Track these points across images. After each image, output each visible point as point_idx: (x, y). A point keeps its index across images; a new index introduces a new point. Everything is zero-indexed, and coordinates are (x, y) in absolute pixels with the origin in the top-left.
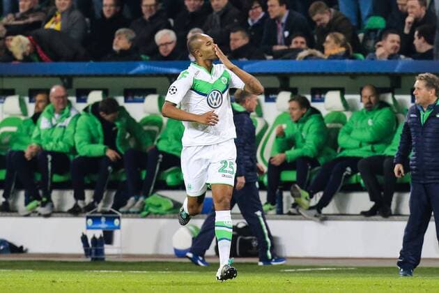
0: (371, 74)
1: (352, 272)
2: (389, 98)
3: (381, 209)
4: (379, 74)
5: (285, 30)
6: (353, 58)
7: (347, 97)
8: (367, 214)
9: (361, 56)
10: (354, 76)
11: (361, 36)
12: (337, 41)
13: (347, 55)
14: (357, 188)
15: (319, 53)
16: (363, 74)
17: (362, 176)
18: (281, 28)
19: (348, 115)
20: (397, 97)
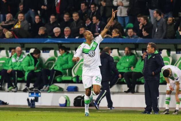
0: (128, 43)
1: (121, 112)
2: (134, 52)
3: (131, 90)
4: (131, 43)
5: (99, 28)
6: (122, 38)
7: (120, 51)
8: (127, 92)
9: (125, 37)
10: (122, 44)
11: (125, 30)
12: (116, 32)
13: (120, 37)
14: (123, 83)
15: (110, 36)
16: (125, 43)
17: (125, 79)
18: (97, 27)
19: (120, 57)
20: (137, 51)
